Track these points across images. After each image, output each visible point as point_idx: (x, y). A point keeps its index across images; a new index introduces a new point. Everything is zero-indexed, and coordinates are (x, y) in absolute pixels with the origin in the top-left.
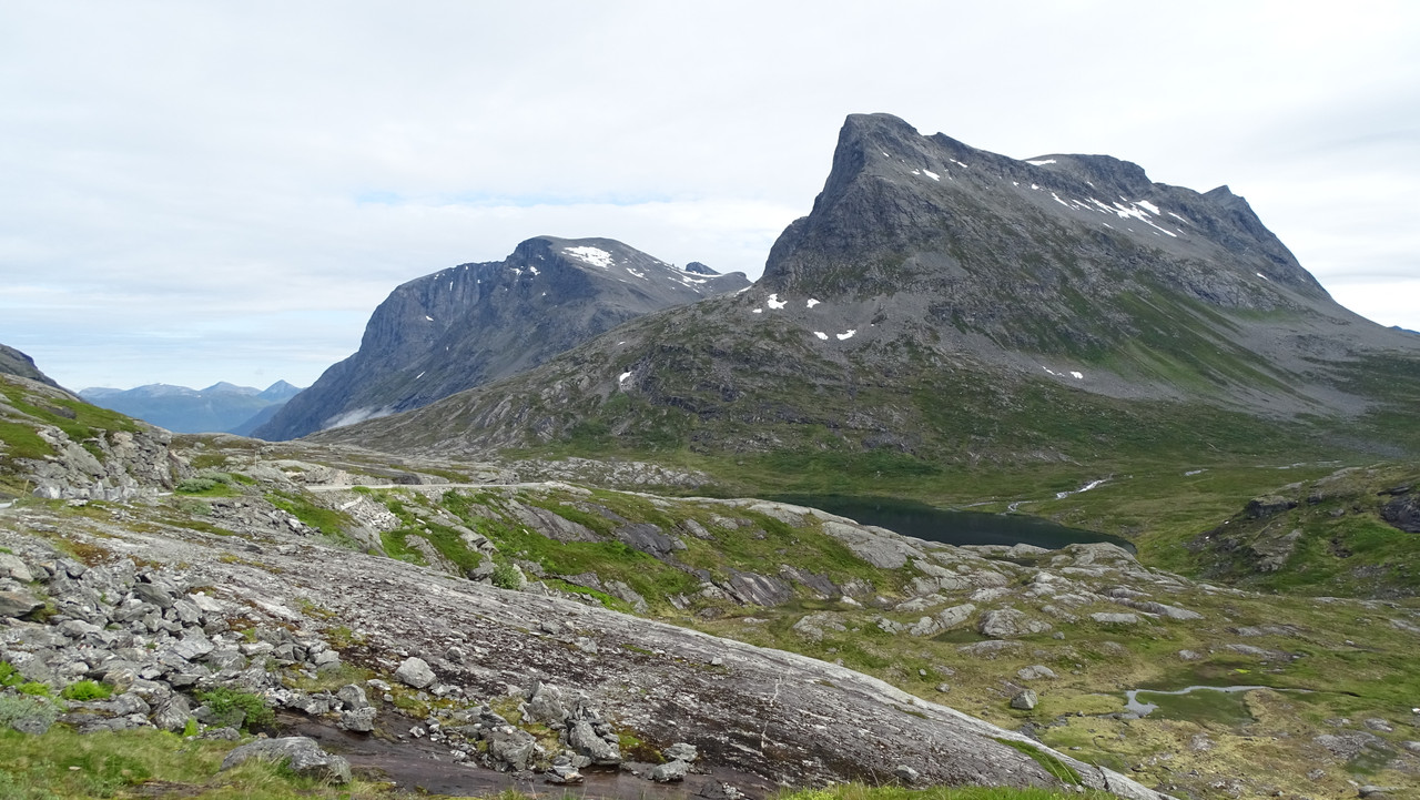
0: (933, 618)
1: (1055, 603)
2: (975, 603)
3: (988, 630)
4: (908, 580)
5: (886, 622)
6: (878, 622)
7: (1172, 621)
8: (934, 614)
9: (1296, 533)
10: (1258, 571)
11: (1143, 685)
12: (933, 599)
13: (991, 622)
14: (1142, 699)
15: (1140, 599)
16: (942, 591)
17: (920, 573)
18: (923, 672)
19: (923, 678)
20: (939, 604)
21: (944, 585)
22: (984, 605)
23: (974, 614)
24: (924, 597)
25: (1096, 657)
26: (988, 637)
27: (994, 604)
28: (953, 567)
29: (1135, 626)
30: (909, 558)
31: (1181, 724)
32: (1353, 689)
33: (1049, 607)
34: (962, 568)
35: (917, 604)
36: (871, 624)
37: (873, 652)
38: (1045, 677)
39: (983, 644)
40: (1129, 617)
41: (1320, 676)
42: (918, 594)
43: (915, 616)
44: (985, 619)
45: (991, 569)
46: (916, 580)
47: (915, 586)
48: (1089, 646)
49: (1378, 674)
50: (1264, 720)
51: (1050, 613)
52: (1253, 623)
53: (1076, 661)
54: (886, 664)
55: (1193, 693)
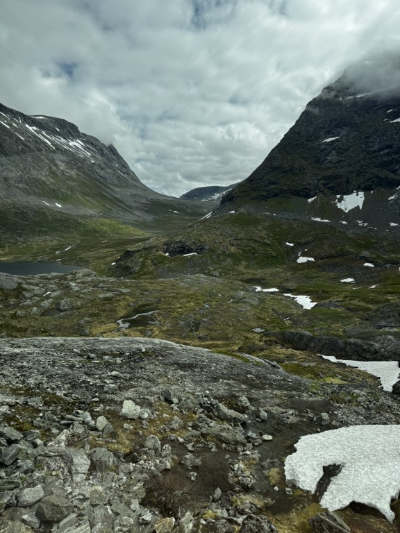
0: (38, 307)
1: (83, 294)
2: (52, 298)
3: (61, 308)
4: (21, 293)
5: (19, 312)
6: (16, 313)
7: (123, 294)
8: (37, 305)
9: (141, 260)
10: (131, 273)
11: (122, 318)
12: (34, 299)
13: (62, 305)
14: (124, 322)
15: (109, 287)
16: (35, 295)
17: (25, 290)
18: (42, 330)
19: (43, 332)
20: (38, 301)
21: (36, 293)
22: (55, 298)
23: (53, 303)
24: (30, 298)
25: (104, 311)
26: (62, 311)
27: (60, 297)
28: (37, 285)
29: (113, 297)
30: (19, 284)
31: (140, 328)
32: (180, 306)
33: (81, 296)
34: (41, 285)
35: (28, 302)
36: (12, 314)
37: (19, 326)
38: (88, 322)
39: (61, 314)
40: (109, 295)
41: (171, 304)
42: (26, 298)
43: (29, 306)
44: (59, 304)
45: (52, 284)
46: (24, 292)
47: (24, 296)
48: (101, 307)
49: (184, 300)
50: (162, 321)
51: (83, 297)
52: (147, 291)
53: (98, 314)
54: (26, 330)
55: (139, 316)
